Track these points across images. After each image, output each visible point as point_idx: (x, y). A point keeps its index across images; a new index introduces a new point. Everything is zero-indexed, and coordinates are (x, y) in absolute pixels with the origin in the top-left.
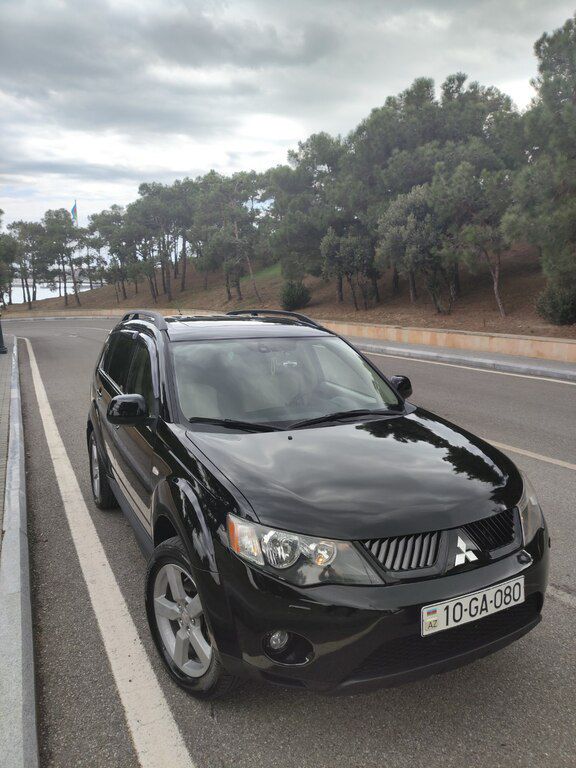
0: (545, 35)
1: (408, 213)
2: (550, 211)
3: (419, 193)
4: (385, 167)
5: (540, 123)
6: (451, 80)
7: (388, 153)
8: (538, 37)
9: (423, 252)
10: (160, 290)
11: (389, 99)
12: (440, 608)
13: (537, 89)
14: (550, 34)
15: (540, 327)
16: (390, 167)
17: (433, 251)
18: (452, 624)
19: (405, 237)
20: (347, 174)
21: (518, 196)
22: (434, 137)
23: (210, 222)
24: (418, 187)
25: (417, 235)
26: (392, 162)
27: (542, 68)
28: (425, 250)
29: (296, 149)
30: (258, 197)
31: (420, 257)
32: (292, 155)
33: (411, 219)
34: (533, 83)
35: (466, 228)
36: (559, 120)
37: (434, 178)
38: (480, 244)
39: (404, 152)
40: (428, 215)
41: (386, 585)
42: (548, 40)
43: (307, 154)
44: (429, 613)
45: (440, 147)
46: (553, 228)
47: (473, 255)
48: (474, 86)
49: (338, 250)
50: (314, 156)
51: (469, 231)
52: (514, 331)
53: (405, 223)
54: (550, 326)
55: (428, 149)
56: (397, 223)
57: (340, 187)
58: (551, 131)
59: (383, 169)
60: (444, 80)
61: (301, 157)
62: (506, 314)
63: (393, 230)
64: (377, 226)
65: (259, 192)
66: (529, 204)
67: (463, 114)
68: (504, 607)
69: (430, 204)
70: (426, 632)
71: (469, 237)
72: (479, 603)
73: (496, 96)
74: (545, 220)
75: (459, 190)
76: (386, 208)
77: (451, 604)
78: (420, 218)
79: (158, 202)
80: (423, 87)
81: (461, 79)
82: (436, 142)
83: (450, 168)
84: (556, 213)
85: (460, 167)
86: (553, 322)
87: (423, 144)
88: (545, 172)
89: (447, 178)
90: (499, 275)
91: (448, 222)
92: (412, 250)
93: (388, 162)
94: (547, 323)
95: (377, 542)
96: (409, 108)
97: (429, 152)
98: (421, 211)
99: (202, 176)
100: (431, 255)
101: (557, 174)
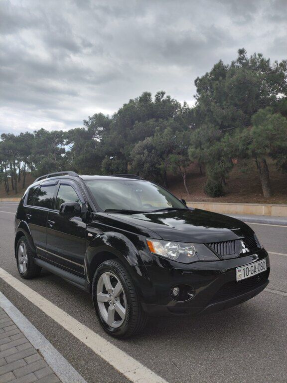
0: (198, 78)
1: (144, 149)
2: (208, 148)
3: (149, 140)
4: (132, 129)
5: (200, 112)
6: (159, 93)
7: (133, 123)
8: (196, 78)
9: (152, 166)
10: (11, 189)
11: (131, 100)
12: (242, 269)
13: (196, 99)
14: (200, 77)
15: (206, 198)
16: (134, 129)
17: (157, 166)
18: (246, 277)
19: (144, 159)
20: (114, 132)
21: (193, 141)
22: (153, 117)
23: (40, 153)
24: (148, 138)
25: (149, 159)
26: (135, 127)
27: (198, 91)
28: (153, 165)
29: (88, 120)
30: (64, 143)
31: (151, 169)
32: (86, 123)
33: (146, 151)
34: (194, 96)
35: (171, 156)
36: (209, 111)
37: (155, 134)
38: (177, 163)
39: (141, 123)
40: (153, 150)
41: (221, 260)
42: (200, 80)
43: (92, 122)
44: (238, 271)
45: (156, 121)
46: (210, 154)
47: (174, 168)
48: (168, 97)
49: (111, 166)
50: (96, 123)
51: (173, 157)
52: (196, 201)
53: (143, 153)
54: (210, 198)
55: (151, 122)
56: (139, 153)
57: (111, 137)
58: (206, 115)
59: (131, 130)
60: (156, 94)
61: (90, 123)
62: (190, 194)
63: (138, 156)
64: (130, 155)
65: (65, 140)
66: (199, 145)
67: (165, 108)
68: (261, 271)
69: (154, 145)
70: (238, 279)
71: (173, 160)
72: (253, 268)
73: (175, 103)
74: (207, 151)
75: (167, 139)
76: (133, 147)
77: (245, 268)
78: (150, 151)
79: (11, 143)
80: (146, 96)
81: (163, 93)
82: (154, 119)
83: (162, 130)
84: (211, 148)
85: (166, 130)
86: (211, 197)
87: (148, 120)
88: (205, 131)
89: (160, 135)
90: (186, 177)
91: (163, 153)
92: (147, 165)
93: (134, 127)
94: (208, 197)
95: (213, 244)
96: (141, 104)
97: (152, 123)
98: (150, 148)
99: (37, 131)
100: (155, 168)
101: (210, 132)
